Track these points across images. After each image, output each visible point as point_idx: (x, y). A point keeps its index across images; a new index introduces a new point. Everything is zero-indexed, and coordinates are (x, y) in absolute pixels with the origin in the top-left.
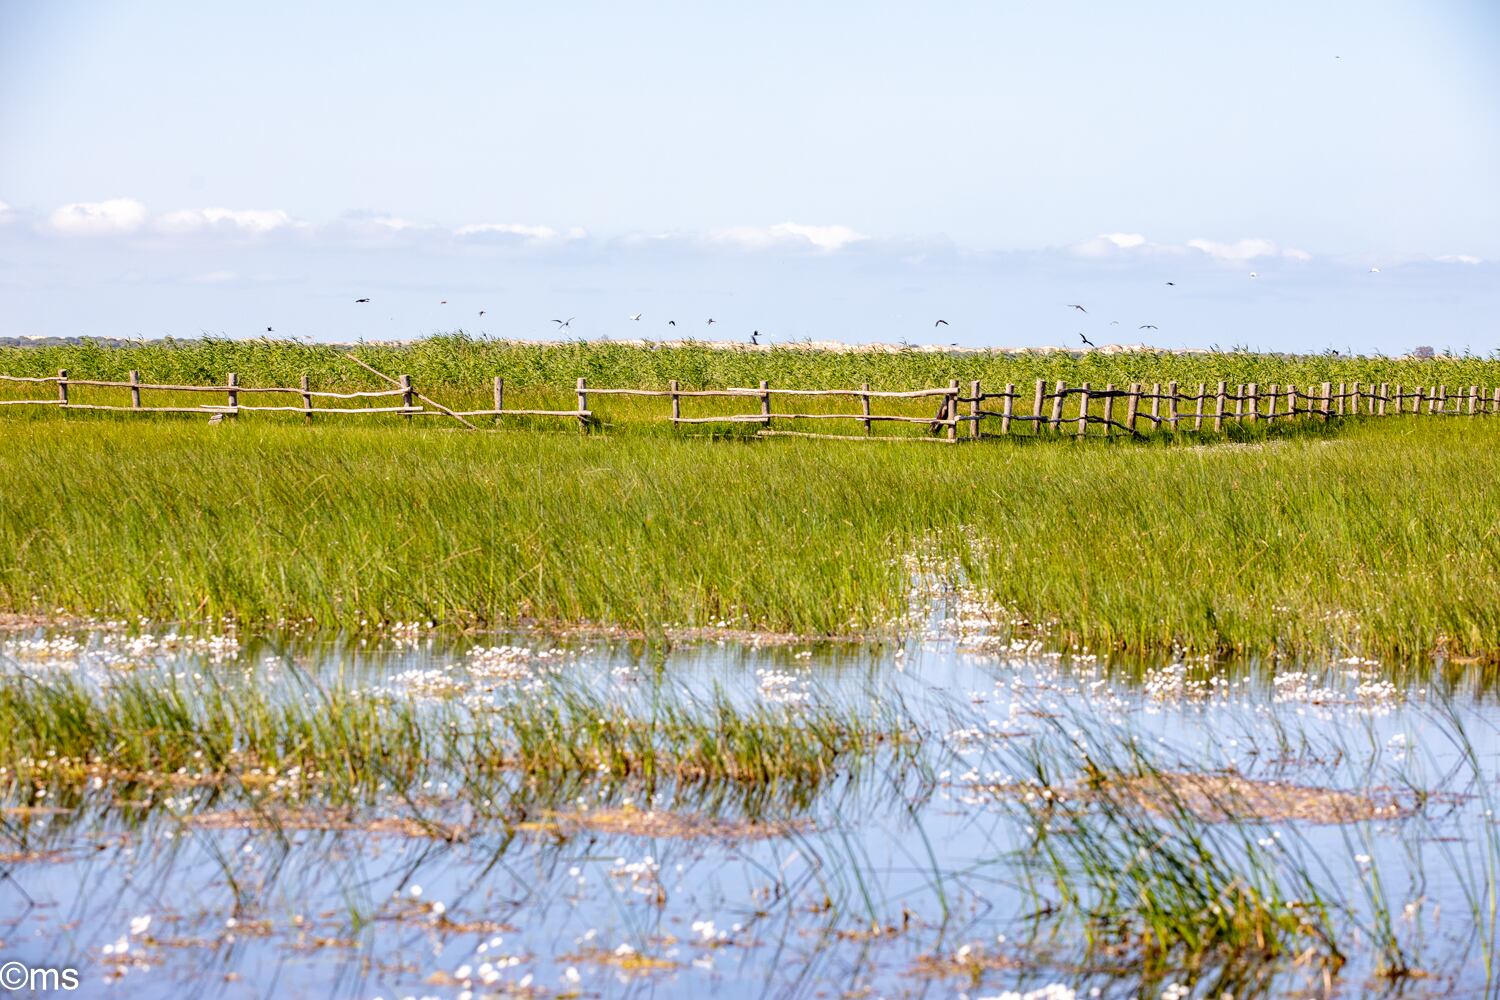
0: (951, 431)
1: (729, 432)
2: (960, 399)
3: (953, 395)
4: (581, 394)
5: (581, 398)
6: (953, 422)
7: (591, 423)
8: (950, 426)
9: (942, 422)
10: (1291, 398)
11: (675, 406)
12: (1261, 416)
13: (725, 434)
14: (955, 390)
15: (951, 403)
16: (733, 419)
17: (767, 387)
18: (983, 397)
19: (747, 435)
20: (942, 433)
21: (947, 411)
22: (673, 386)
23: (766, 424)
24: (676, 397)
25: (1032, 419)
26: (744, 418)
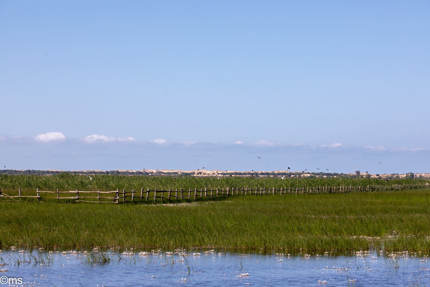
0: (117, 200)
1: (69, 201)
2: (120, 193)
3: (118, 192)
4: (38, 192)
5: (38, 193)
6: (118, 198)
7: (40, 199)
8: (117, 199)
9: (115, 198)
10: (217, 191)
11: (58, 195)
12: (208, 196)
13: (68, 201)
14: (118, 191)
15: (117, 194)
16: (70, 198)
17: (78, 191)
18: (126, 193)
19: (73, 202)
20: (116, 201)
21: (116, 196)
22: (58, 190)
23: (78, 199)
24: (58, 193)
25: (140, 197)
26: (73, 198)
